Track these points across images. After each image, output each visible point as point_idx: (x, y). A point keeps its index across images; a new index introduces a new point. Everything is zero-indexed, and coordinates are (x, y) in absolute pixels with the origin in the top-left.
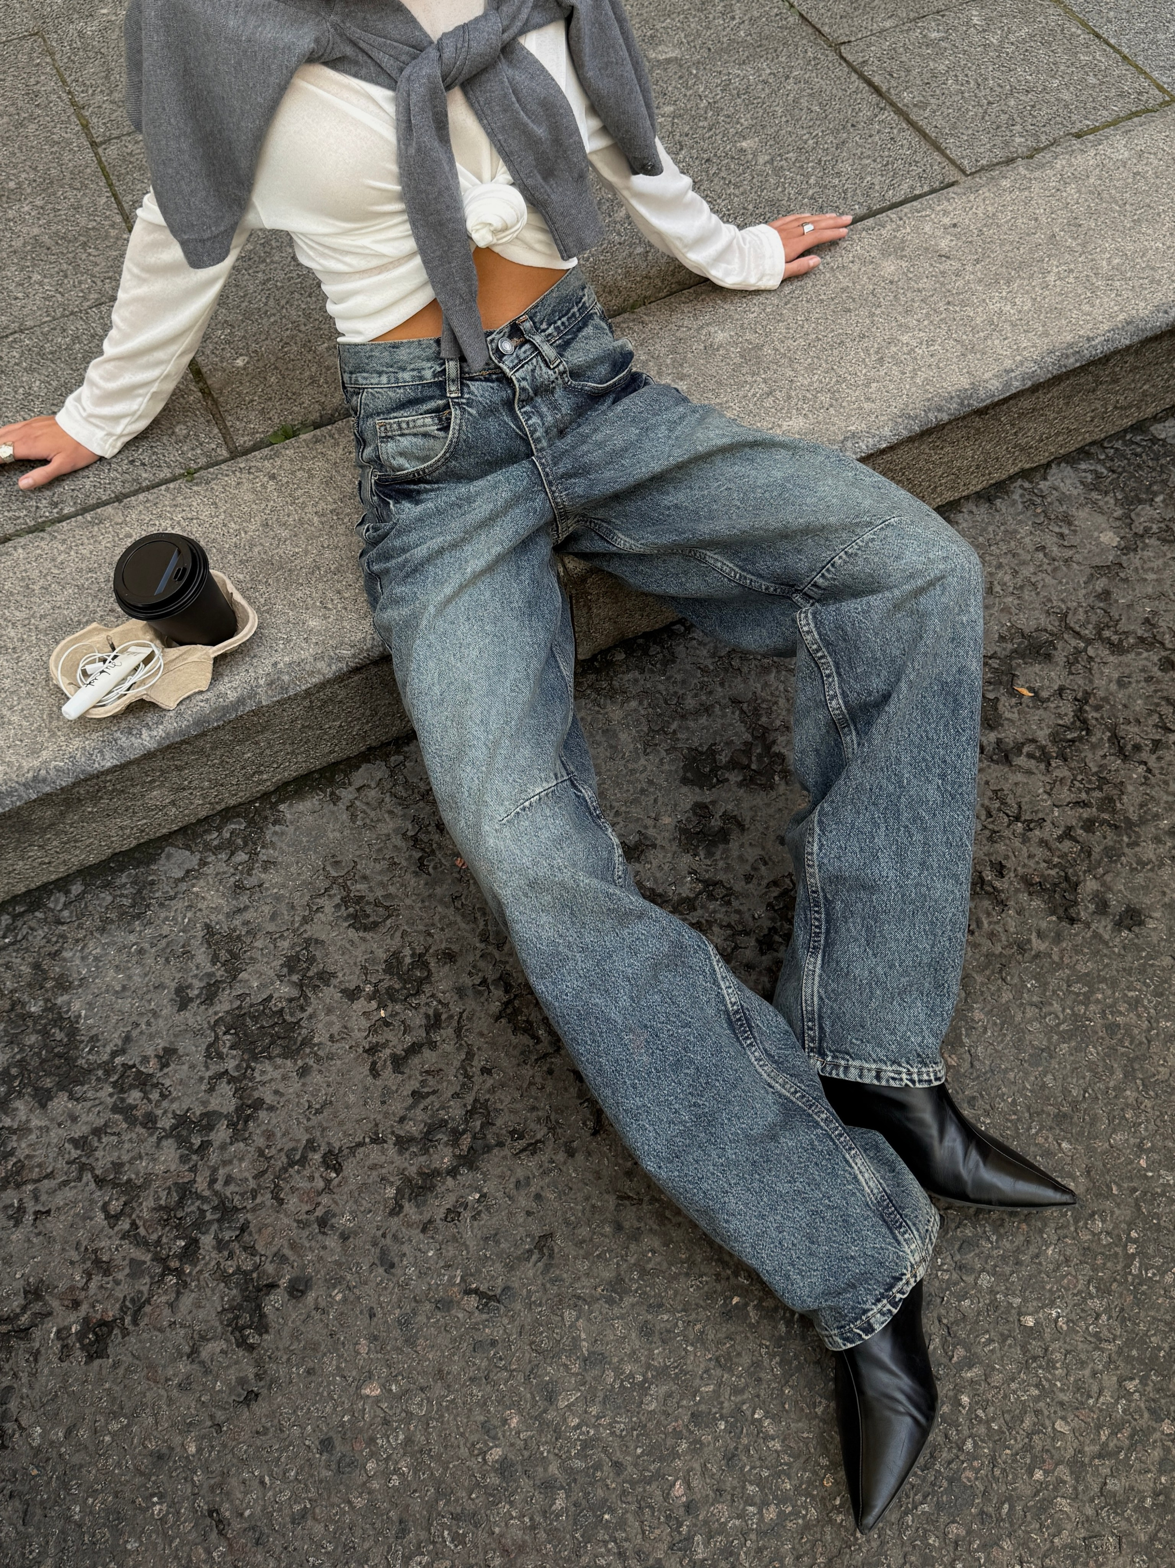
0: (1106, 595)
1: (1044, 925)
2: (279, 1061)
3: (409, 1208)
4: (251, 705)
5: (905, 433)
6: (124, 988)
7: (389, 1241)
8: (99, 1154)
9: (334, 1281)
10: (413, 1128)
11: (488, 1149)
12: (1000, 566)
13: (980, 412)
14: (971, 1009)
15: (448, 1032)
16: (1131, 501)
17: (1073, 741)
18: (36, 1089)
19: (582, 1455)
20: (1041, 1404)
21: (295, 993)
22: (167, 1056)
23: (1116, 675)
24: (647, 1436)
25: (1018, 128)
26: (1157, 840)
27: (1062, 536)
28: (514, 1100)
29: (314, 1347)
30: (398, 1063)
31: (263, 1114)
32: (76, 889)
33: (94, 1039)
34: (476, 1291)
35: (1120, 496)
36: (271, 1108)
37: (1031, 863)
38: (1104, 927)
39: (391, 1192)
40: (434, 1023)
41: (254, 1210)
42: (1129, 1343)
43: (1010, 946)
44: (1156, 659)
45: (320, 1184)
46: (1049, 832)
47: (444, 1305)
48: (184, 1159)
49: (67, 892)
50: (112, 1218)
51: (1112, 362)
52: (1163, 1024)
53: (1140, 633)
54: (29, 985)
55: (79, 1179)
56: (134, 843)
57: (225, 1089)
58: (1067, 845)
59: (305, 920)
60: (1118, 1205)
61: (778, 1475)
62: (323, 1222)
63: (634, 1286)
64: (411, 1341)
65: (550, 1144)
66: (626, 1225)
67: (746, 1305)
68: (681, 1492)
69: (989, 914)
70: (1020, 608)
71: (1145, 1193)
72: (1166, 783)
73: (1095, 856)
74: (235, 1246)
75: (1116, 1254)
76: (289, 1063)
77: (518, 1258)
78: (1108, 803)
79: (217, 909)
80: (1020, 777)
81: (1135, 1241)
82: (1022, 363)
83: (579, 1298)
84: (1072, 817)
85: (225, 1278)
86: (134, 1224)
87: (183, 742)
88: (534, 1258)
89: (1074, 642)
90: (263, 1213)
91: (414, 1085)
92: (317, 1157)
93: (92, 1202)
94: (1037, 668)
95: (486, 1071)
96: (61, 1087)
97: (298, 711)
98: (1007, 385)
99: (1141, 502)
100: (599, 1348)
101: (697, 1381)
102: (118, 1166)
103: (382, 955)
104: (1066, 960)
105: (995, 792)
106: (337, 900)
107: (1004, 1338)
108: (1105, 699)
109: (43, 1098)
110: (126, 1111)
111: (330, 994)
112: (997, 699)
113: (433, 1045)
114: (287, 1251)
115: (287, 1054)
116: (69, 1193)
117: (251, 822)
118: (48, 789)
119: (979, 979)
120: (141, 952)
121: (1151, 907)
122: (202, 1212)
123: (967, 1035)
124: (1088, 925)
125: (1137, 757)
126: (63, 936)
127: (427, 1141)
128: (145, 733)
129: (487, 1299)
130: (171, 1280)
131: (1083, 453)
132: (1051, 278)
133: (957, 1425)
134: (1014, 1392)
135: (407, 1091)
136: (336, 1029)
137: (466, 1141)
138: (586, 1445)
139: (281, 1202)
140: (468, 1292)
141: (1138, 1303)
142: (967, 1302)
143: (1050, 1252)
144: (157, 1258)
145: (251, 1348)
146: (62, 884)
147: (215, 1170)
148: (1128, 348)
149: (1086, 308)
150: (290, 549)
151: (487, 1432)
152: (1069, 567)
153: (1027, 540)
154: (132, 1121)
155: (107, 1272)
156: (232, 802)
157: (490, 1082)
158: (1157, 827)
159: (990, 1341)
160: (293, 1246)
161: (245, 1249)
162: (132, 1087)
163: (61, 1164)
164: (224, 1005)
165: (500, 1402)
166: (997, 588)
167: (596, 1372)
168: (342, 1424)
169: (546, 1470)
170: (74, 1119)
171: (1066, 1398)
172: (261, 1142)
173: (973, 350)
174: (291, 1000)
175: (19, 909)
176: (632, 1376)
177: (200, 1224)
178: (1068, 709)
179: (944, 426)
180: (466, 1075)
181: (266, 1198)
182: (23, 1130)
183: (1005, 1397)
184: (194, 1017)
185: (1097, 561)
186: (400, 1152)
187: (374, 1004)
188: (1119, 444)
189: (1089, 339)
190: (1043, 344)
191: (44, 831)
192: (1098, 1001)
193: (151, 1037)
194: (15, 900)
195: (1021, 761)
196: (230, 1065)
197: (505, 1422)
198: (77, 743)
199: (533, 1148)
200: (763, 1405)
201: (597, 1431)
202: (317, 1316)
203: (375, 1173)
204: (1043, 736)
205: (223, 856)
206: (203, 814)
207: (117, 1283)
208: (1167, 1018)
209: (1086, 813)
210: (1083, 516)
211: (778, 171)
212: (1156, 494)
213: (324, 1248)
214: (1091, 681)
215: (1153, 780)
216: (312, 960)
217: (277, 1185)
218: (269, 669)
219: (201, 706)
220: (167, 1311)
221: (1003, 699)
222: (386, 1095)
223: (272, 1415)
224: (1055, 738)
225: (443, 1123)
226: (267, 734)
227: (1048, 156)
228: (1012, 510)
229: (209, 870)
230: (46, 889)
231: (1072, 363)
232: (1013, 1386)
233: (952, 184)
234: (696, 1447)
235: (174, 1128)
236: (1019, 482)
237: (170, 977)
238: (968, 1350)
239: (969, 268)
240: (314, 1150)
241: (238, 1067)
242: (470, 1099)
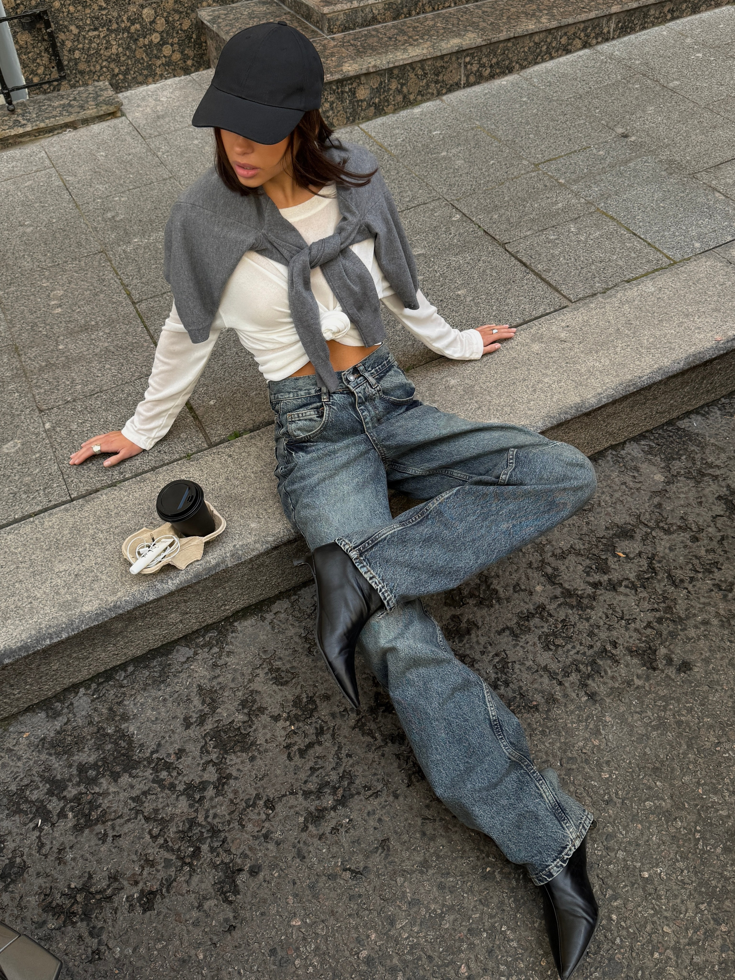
0: (659, 505)
1: (640, 672)
2: (239, 754)
3: (311, 828)
4: (223, 567)
5: (550, 425)
6: (157, 719)
7: (301, 845)
8: (146, 805)
9: (273, 867)
10: (312, 786)
11: (352, 796)
12: (603, 493)
13: (587, 414)
14: (604, 716)
15: (328, 736)
16: (669, 459)
17: (648, 579)
18: (112, 773)
19: (410, 953)
20: (655, 918)
21: (246, 719)
22: (180, 753)
23: (668, 545)
24: (445, 942)
25: (597, 279)
26: (696, 627)
27: (634, 477)
28: (364, 770)
29: (265, 901)
30: (302, 753)
31: (232, 782)
32: (130, 669)
33: (142, 745)
34: (349, 869)
35: (663, 457)
36: (236, 778)
37: (631, 641)
38: (671, 672)
39: (301, 819)
40: (320, 732)
41: (229, 831)
42: (700, 885)
43: (623, 683)
44: (688, 536)
45: (264, 817)
46: (638, 625)
47: (332, 877)
48: (191, 806)
49: (126, 671)
50: (154, 838)
51: (653, 389)
52: (705, 720)
53: (679, 524)
54: (107, 719)
55: (136, 818)
56: (160, 644)
57: (211, 769)
58: (649, 631)
59: (250, 681)
60: (689, 813)
61: (516, 960)
62: (266, 837)
63: (434, 864)
64: (316, 896)
65: (385, 792)
66: (428, 833)
67: (494, 871)
68: (465, 970)
69: (610, 667)
70: (615, 513)
71: (702, 807)
72: (698, 598)
73: (664, 636)
74: (220, 850)
75: (690, 839)
76: (244, 754)
77: (371, 852)
78: (669, 609)
79: (204, 677)
80: (622, 598)
81: (699, 831)
82: (606, 390)
83: (404, 871)
84: (650, 616)
85: (216, 867)
86: (166, 841)
87: (189, 586)
88: (380, 851)
89: (645, 529)
90: (234, 832)
91: (311, 764)
92: (261, 803)
93: (143, 829)
94: (627, 542)
95: (349, 756)
96: (125, 771)
97: (246, 571)
98: (600, 400)
99: (674, 459)
100: (416, 897)
101: (470, 912)
102: (156, 811)
103: (291, 698)
104: (653, 689)
105: (609, 605)
106: (266, 670)
107: (633, 884)
108: (663, 557)
109: (115, 777)
110: (159, 782)
111: (265, 718)
112: (607, 559)
113: (320, 743)
114: (247, 852)
115: (244, 750)
116: (130, 826)
117: (220, 632)
118: (121, 612)
119: (608, 700)
120: (165, 700)
121: (695, 661)
122: (202, 833)
123: (603, 729)
124: (663, 671)
125: (682, 586)
126: (124, 694)
127: (319, 793)
128: (170, 582)
129: (356, 873)
130: (187, 869)
131: (642, 436)
132: (618, 349)
133: (611, 931)
134: (640, 912)
135: (307, 767)
136: (269, 736)
137: (340, 792)
138: (412, 947)
139: (243, 826)
140: (345, 870)
141: (703, 863)
142: (612, 866)
143: (654, 838)
144: (179, 858)
145: (231, 903)
146: (123, 667)
147: (207, 811)
148: (660, 381)
149: (638, 363)
150: (240, 490)
151: (359, 942)
152: (639, 492)
153: (617, 479)
154: (163, 787)
155: (152, 866)
156: (210, 622)
157: (351, 761)
158: (695, 620)
159: (626, 886)
160: (251, 849)
161: (226, 851)
162: (162, 770)
163: (126, 810)
164: (209, 726)
165: (365, 926)
166: (603, 504)
167: (415, 909)
168: (281, 941)
169: (391, 961)
170: (132, 787)
171: (668, 915)
172: (231, 796)
173: (581, 385)
174: (244, 722)
175: (101, 680)
176: (435, 910)
177: (201, 839)
178: (644, 563)
179: (569, 421)
180: (339, 758)
181: (235, 825)
182: (105, 794)
183: (635, 915)
184: (195, 732)
185: (654, 489)
186: (306, 799)
187: (288, 723)
188: (660, 432)
189: (640, 377)
190: (617, 381)
191: (117, 635)
192: (670, 709)
193: (172, 743)
194: (99, 675)
195: (622, 589)
196: (214, 756)
197: (368, 936)
198: (135, 588)
199: (376, 795)
200: (506, 923)
201: (418, 940)
202: (265, 885)
203: (292, 810)
204: (632, 576)
205: (206, 650)
206: (196, 628)
207: (158, 871)
208: (708, 716)
209: (658, 615)
210: (644, 467)
211: (477, 304)
212: (682, 455)
213: (268, 849)
214: (655, 548)
215: (692, 597)
216: (254, 701)
217: (241, 818)
218: (232, 548)
219: (198, 568)
220: (185, 885)
221: (610, 558)
222: (297, 769)
223: (243, 937)
224: (638, 577)
225: (328, 783)
226: (230, 583)
227: (613, 292)
228: (607, 465)
229: (199, 657)
230: (115, 669)
231: (632, 389)
232: (640, 909)
233: (565, 307)
234: (472, 947)
235: (185, 790)
236: (610, 451)
237: (180, 712)
238: (614, 891)
239: (576, 346)
240: (260, 799)
241: (218, 758)
242: (341, 770)
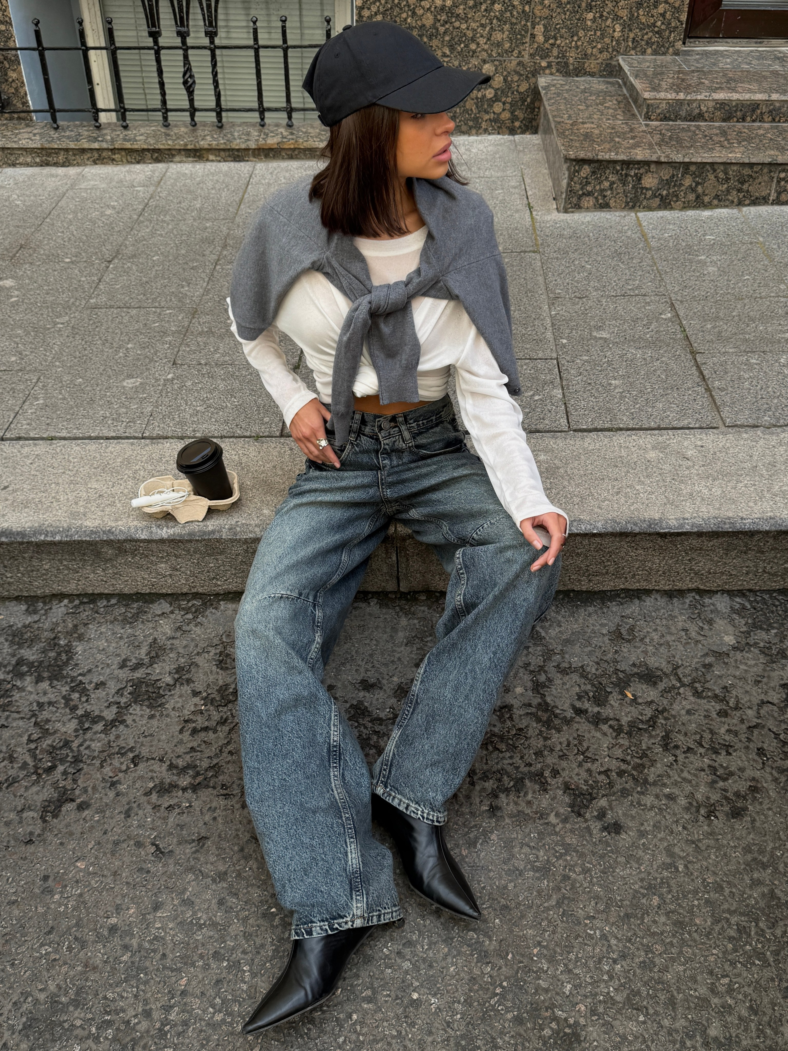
0: (708, 666)
1: (562, 811)
2: (144, 708)
3: (154, 796)
6: (103, 649)
7: (135, 805)
8: (44, 713)
9: (101, 811)
10: (181, 763)
11: (207, 787)
12: (656, 630)
13: (663, 536)
14: (492, 832)
15: (226, 728)
16: (756, 626)
17: (641, 729)
18: (39, 675)
19: (150, 942)
20: (394, 1041)
21: (172, 682)
22: (101, 685)
23: (688, 707)
24: (187, 950)
26: (657, 796)
27: (702, 628)
28: (235, 771)
29: (71, 834)
30: (195, 731)
31: (122, 727)
32: (113, 601)
33: (77, 665)
34: (157, 846)
35: (750, 621)
36: (127, 726)
37: (576, 778)
38: (596, 826)
39: (151, 785)
40: (223, 722)
41: (89, 765)
42: (463, 1037)
43: (536, 813)
44: (718, 708)
45: (124, 767)
46: (595, 767)
47: (139, 844)
48: (76, 730)
49: (109, 601)
50: (30, 741)
52: (596, 888)
53: (717, 692)
54: (67, 632)
55: (29, 719)
56: (148, 591)
57: (114, 709)
58: (602, 778)
59: (198, 654)
60: (506, 965)
61: (235, 1001)
62: (113, 784)
63: (230, 879)
64: (113, 853)
65: (237, 798)
66: (246, 851)
67: (277, 915)
68: (184, 983)
69: (534, 792)
70: (654, 654)
71: (525, 967)
72: (682, 771)
73: (615, 789)
74: (70, 776)
75: (488, 989)
76: (148, 710)
77: (186, 841)
78: (640, 767)
79: (165, 634)
80: (598, 735)
81: (503, 987)
82: (695, 517)
83: (201, 871)
84: (614, 765)
85: (56, 788)
86: (36, 748)
87: (180, 541)
88: (193, 844)
89: (674, 682)
90: (91, 768)
91: (195, 744)
92: (131, 755)
93: (27, 730)
94: (644, 687)
95: (230, 753)
96: (50, 679)
97: (240, 550)
98: (682, 526)
99: (762, 629)
100: (193, 899)
101: (228, 938)
102: (48, 721)
103: (221, 683)
104: (562, 833)
105: (578, 736)
106: (218, 651)
107: (397, 998)
108: (674, 717)
109: (39, 679)
110: (67, 699)
111: (186, 689)
112: (611, 692)
113: (215, 731)
114: (90, 789)
115: (150, 706)
116: (21, 723)
117: (204, 604)
118: (113, 538)
119: (507, 821)
120: (121, 638)
121: (630, 828)
122: (68, 756)
123: (481, 844)
124: (586, 821)
125: (673, 752)
126: (94, 618)
127: (184, 770)
128: (165, 529)
129: (159, 852)
130: (34, 777)
131: (741, 593)
132: (741, 485)
133: (341, 1026)
134: (384, 1027)
135: (190, 745)
136: (179, 705)
137: (200, 779)
138: (156, 938)
139: (102, 766)
140: (153, 844)
141: (483, 1019)
142: (390, 971)
143: (452, 969)
144: (35, 766)
145: (45, 821)
146: (108, 596)
147: (85, 740)
151: (117, 909)
152: (696, 645)
153: (680, 624)
154: (66, 705)
155: (11, 762)
156: (201, 590)
157: (230, 758)
158: (661, 790)
159: (388, 996)
160: (94, 788)
161: (73, 780)
162: (78, 691)
163: (27, 710)
164: (139, 674)
165: (132, 899)
166: (647, 640)
167: (183, 908)
168: (58, 873)
169: (131, 939)
170: (45, 693)
171: (410, 1046)
172: (112, 738)
173: (672, 504)
174: (168, 685)
175: (85, 600)
176: (199, 919)
177: (62, 761)
178: (649, 712)
179: (636, 535)
180: (220, 751)
181: (97, 763)
182: (21, 689)
183: (377, 1027)
184: (124, 674)
185: (715, 648)
186: (168, 770)
187: (202, 702)
188: (766, 597)
190: (713, 512)
191: (106, 561)
192: (566, 860)
193: (100, 674)
194: (86, 595)
195: (605, 728)
196: (123, 700)
197: (128, 909)
199: (226, 796)
200: (251, 965)
201: (165, 935)
202: (82, 822)
203: (150, 774)
204: (625, 721)
205: (182, 613)
206: (185, 590)
207: (12, 768)
208: (600, 886)
209: (624, 767)
210: (720, 624)
211: (622, 398)
212: (773, 628)
213: (106, 795)
214: (671, 704)
215: (675, 767)
216: (189, 671)
217: (105, 760)
219: (195, 527)
220: (23, 789)
221: (614, 694)
222: (181, 742)
223: (33, 853)
224: (632, 724)
225: (196, 766)
227: (779, 430)
229: (173, 616)
230: (101, 596)
231: (727, 528)
232: (385, 1024)
233: (714, 428)
234: (206, 967)
235: (82, 716)
237: (125, 652)
238: (374, 993)
239: (696, 467)
240: (132, 752)
241: (125, 703)
242: (215, 761)
